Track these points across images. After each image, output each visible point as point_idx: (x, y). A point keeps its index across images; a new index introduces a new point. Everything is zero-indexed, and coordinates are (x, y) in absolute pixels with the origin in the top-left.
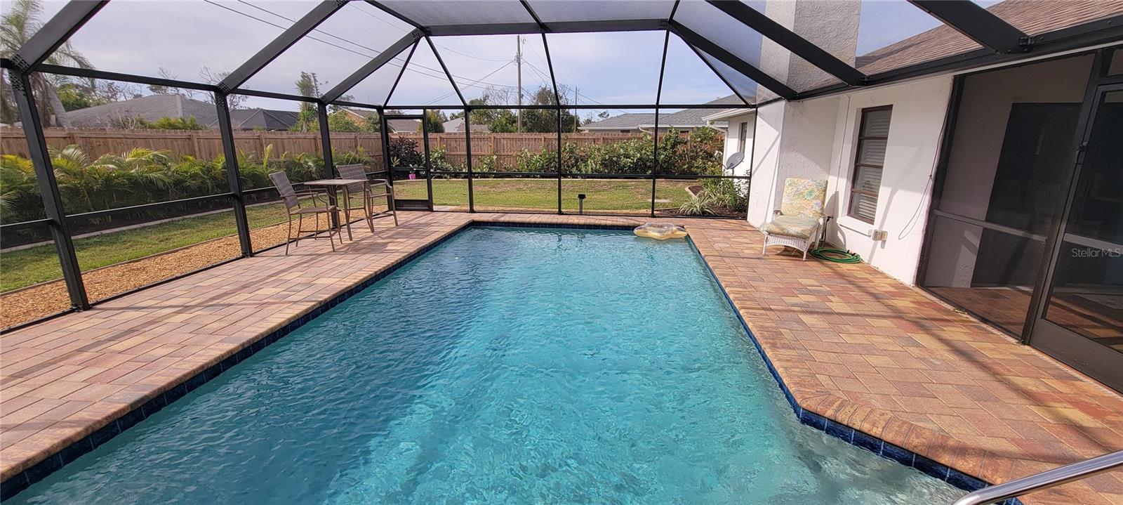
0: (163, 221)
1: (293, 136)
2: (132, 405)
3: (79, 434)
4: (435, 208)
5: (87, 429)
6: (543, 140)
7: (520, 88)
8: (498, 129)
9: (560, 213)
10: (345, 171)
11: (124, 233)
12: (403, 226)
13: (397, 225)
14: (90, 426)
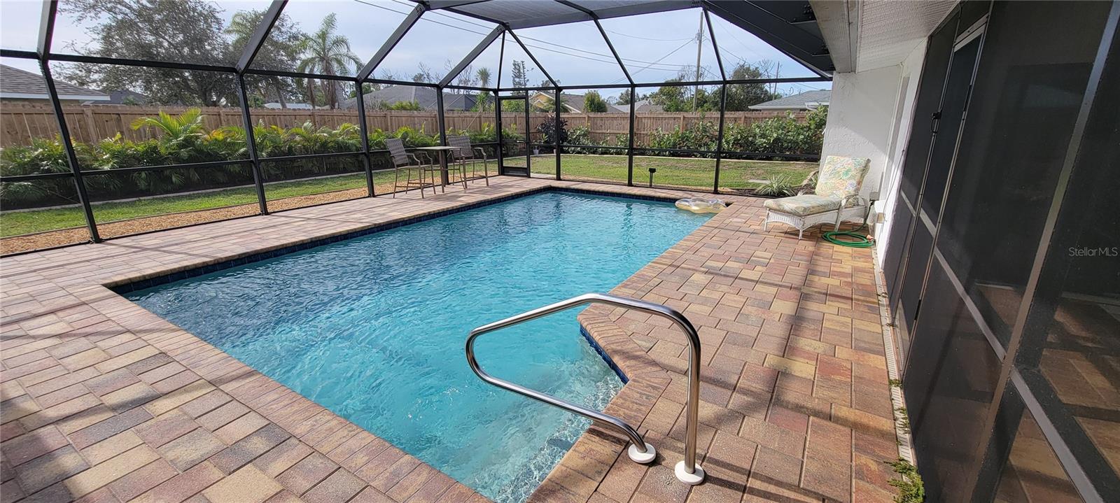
0: (353, 174)
1: (461, 115)
2: (239, 255)
3: (211, 261)
4: (532, 175)
5: (215, 260)
6: (682, 119)
7: (699, 66)
8: (672, 109)
9: (630, 184)
10: (454, 141)
11: (326, 179)
12: (493, 187)
13: (488, 185)
14: (217, 259)
